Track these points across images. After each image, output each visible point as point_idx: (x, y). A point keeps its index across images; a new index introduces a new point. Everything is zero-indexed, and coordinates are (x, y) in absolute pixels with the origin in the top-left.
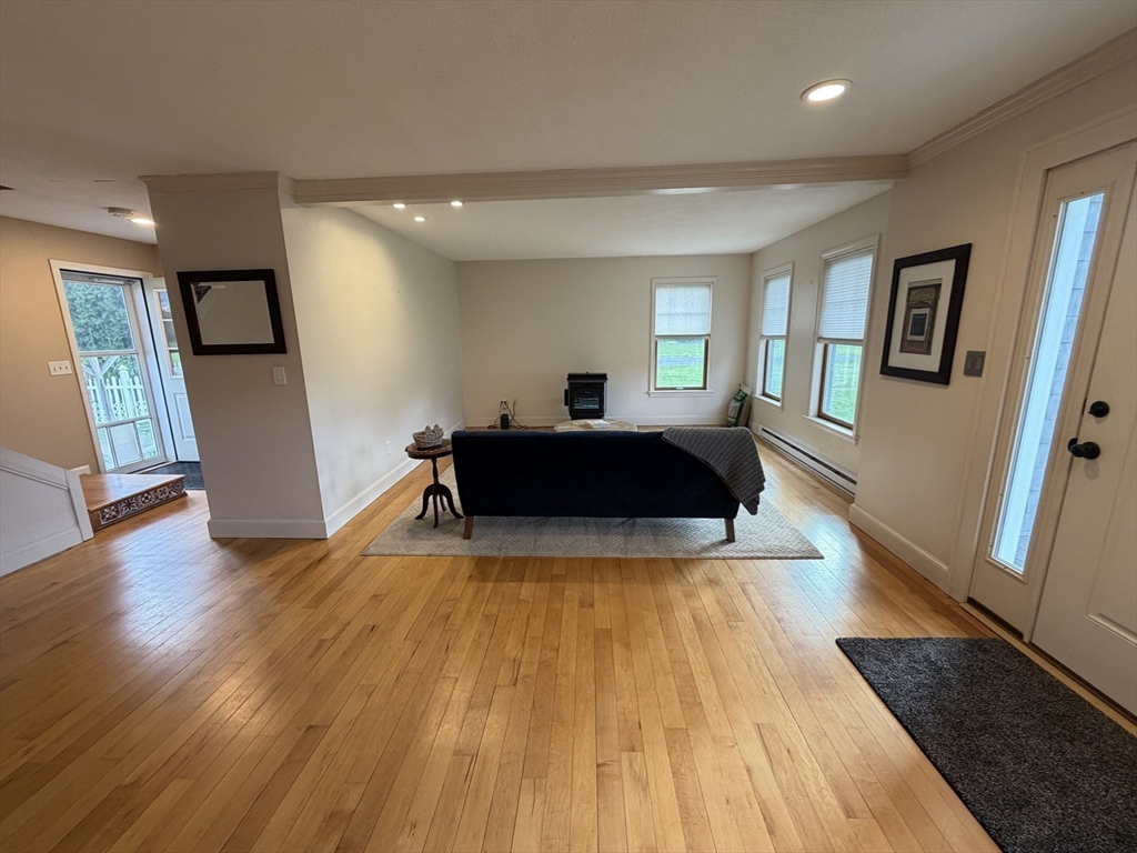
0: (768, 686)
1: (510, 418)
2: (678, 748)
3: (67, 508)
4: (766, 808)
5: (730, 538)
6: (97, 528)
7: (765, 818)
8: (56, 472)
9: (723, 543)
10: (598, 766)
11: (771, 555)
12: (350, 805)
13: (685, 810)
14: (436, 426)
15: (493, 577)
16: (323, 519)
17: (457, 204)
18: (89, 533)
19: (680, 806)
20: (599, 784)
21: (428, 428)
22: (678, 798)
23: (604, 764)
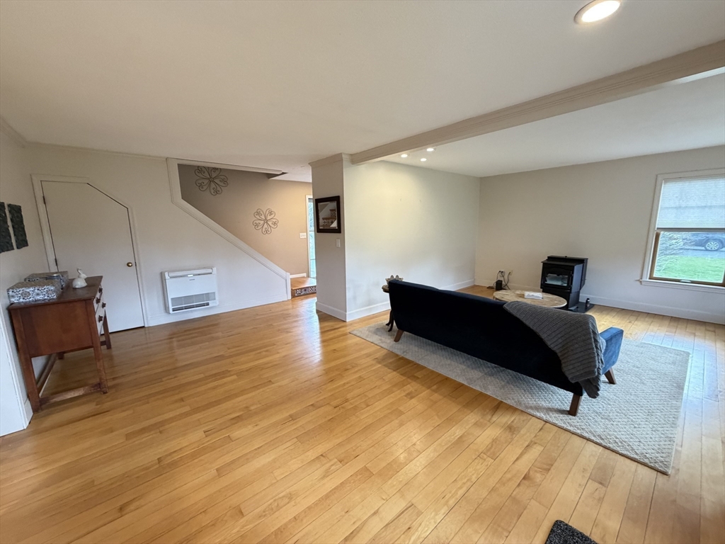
0: (452, 497)
1: (503, 283)
2: (358, 477)
3: (285, 286)
4: (358, 532)
5: (573, 411)
6: (293, 296)
7: (352, 533)
8: (283, 272)
9: (562, 412)
10: (322, 455)
11: (599, 441)
12: (252, 408)
13: (327, 496)
14: (397, 276)
15: (385, 363)
16: (346, 311)
17: (430, 150)
18: (290, 297)
19: (327, 494)
20: (313, 460)
21: (392, 276)
22: (331, 491)
23: (324, 457)
